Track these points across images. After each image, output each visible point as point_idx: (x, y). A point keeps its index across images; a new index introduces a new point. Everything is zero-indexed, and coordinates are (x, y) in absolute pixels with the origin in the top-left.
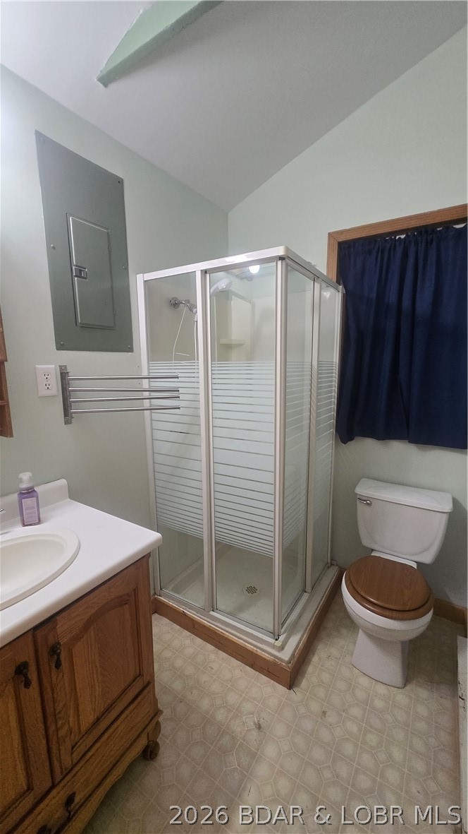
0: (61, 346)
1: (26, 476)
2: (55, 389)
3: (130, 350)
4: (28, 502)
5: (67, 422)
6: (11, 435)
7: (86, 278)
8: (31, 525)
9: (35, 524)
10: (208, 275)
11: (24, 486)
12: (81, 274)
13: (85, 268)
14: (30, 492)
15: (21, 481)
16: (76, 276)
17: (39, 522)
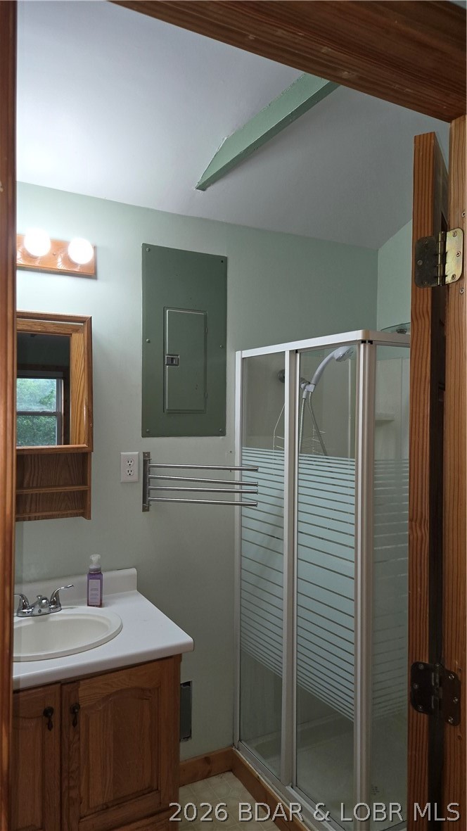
0: (146, 434)
1: (95, 558)
2: (137, 475)
3: (223, 433)
4: (95, 583)
5: (145, 509)
6: (89, 518)
7: (177, 365)
8: (93, 606)
9: (97, 606)
10: (298, 355)
11: (93, 567)
12: (172, 362)
13: (177, 355)
14: (96, 574)
15: (91, 562)
16: (167, 365)
17: (101, 606)
